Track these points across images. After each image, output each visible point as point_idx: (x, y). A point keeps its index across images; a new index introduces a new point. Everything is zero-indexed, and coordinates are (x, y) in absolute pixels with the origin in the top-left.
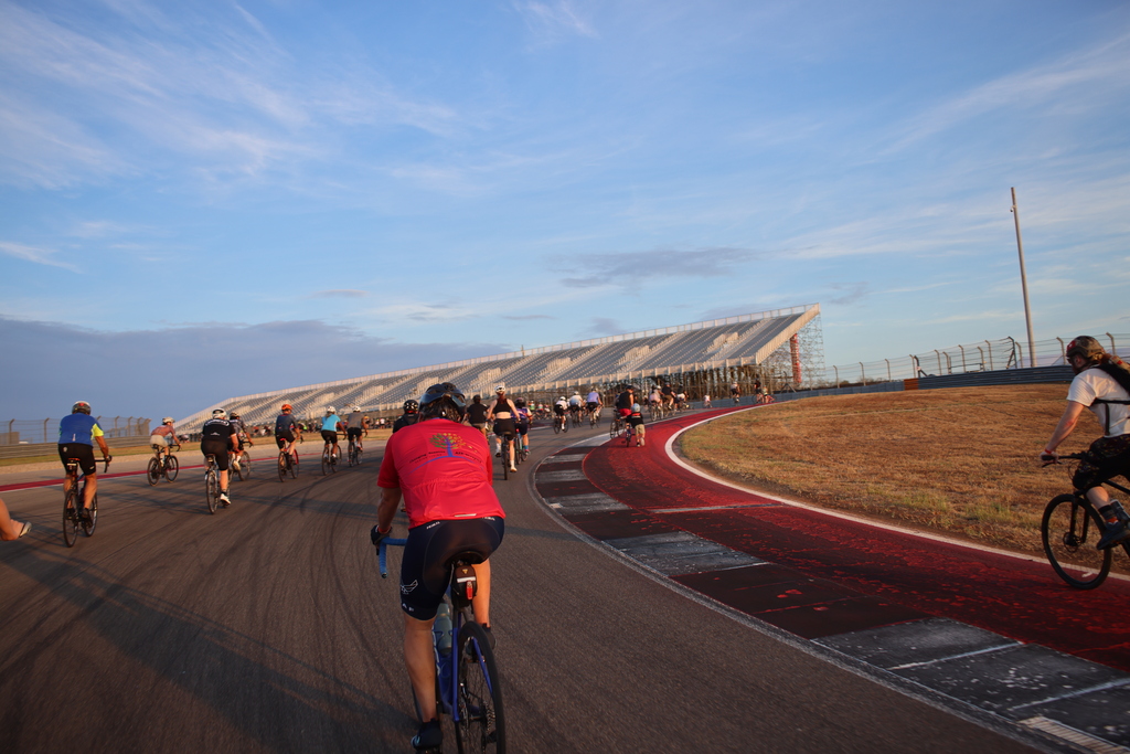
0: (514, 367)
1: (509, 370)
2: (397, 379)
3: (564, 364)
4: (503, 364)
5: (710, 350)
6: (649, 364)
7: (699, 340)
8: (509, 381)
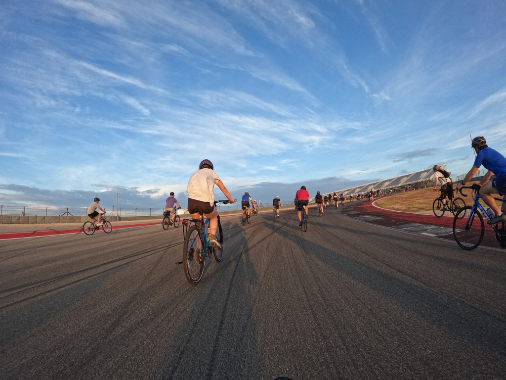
0: (376, 185)
1: (375, 185)
2: (351, 189)
3: (387, 183)
4: (374, 184)
5: (420, 177)
6: (407, 181)
7: (418, 175)
8: (375, 188)
